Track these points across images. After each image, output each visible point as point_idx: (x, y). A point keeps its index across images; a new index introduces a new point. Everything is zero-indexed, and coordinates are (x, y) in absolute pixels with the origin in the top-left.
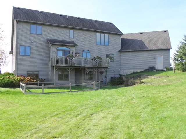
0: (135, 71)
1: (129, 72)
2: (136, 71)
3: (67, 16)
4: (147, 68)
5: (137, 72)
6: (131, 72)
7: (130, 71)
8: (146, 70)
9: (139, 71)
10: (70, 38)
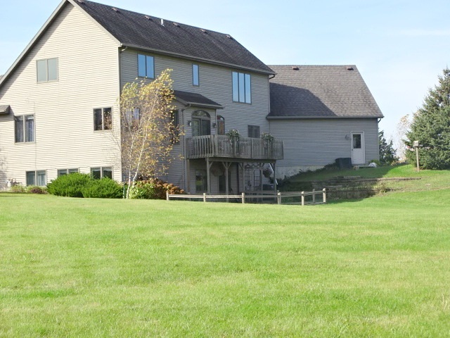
0: (305, 169)
1: (290, 172)
2: (307, 167)
3: (162, 21)
4: (331, 161)
5: (309, 172)
6: (295, 170)
7: (294, 168)
8: (329, 166)
9: (313, 169)
10: (193, 85)
